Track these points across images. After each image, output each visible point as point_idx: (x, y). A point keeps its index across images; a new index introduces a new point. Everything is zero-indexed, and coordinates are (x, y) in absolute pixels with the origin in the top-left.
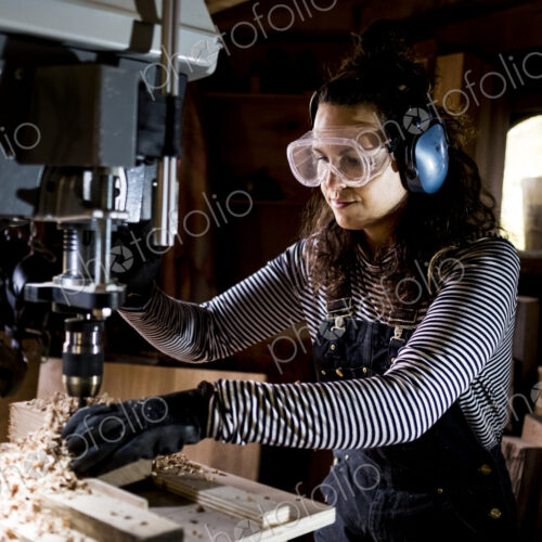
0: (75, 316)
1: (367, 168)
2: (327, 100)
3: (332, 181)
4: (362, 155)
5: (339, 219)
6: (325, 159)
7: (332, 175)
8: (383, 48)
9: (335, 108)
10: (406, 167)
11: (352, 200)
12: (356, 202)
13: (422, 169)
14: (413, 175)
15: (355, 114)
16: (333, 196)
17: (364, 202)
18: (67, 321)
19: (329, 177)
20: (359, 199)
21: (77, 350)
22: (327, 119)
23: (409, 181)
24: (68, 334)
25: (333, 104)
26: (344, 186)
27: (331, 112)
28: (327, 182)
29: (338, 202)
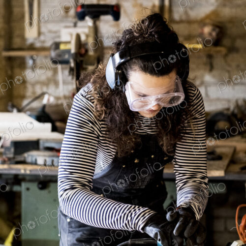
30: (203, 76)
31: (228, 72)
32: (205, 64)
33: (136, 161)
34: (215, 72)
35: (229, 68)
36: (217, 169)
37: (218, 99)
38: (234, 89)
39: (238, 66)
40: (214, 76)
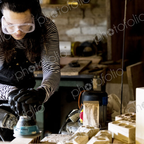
30: (79, 22)
31: (94, 19)
32: (80, 14)
33: (17, 64)
34: (86, 19)
35: (94, 17)
36: (74, 72)
37: (88, 35)
38: (97, 29)
39: (99, 15)
40: (85, 22)
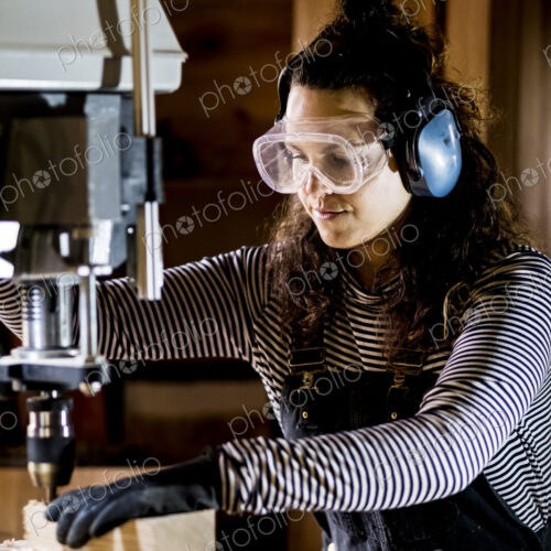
0: (39, 394)
1: (358, 170)
2: (303, 81)
3: (314, 187)
4: (351, 154)
5: (325, 234)
6: (303, 157)
7: (314, 178)
8: (372, 12)
9: (314, 94)
10: (408, 165)
11: (341, 210)
12: (346, 212)
13: (428, 168)
14: (416, 176)
15: (340, 101)
16: (315, 205)
17: (355, 213)
18: (29, 400)
19: (309, 181)
20: (350, 208)
21: (45, 433)
22: (305, 107)
23: (412, 183)
24: (33, 416)
25: (312, 89)
26: (330, 192)
27: (309, 98)
28: (308, 187)
29: (323, 213)
